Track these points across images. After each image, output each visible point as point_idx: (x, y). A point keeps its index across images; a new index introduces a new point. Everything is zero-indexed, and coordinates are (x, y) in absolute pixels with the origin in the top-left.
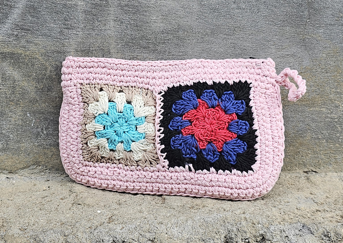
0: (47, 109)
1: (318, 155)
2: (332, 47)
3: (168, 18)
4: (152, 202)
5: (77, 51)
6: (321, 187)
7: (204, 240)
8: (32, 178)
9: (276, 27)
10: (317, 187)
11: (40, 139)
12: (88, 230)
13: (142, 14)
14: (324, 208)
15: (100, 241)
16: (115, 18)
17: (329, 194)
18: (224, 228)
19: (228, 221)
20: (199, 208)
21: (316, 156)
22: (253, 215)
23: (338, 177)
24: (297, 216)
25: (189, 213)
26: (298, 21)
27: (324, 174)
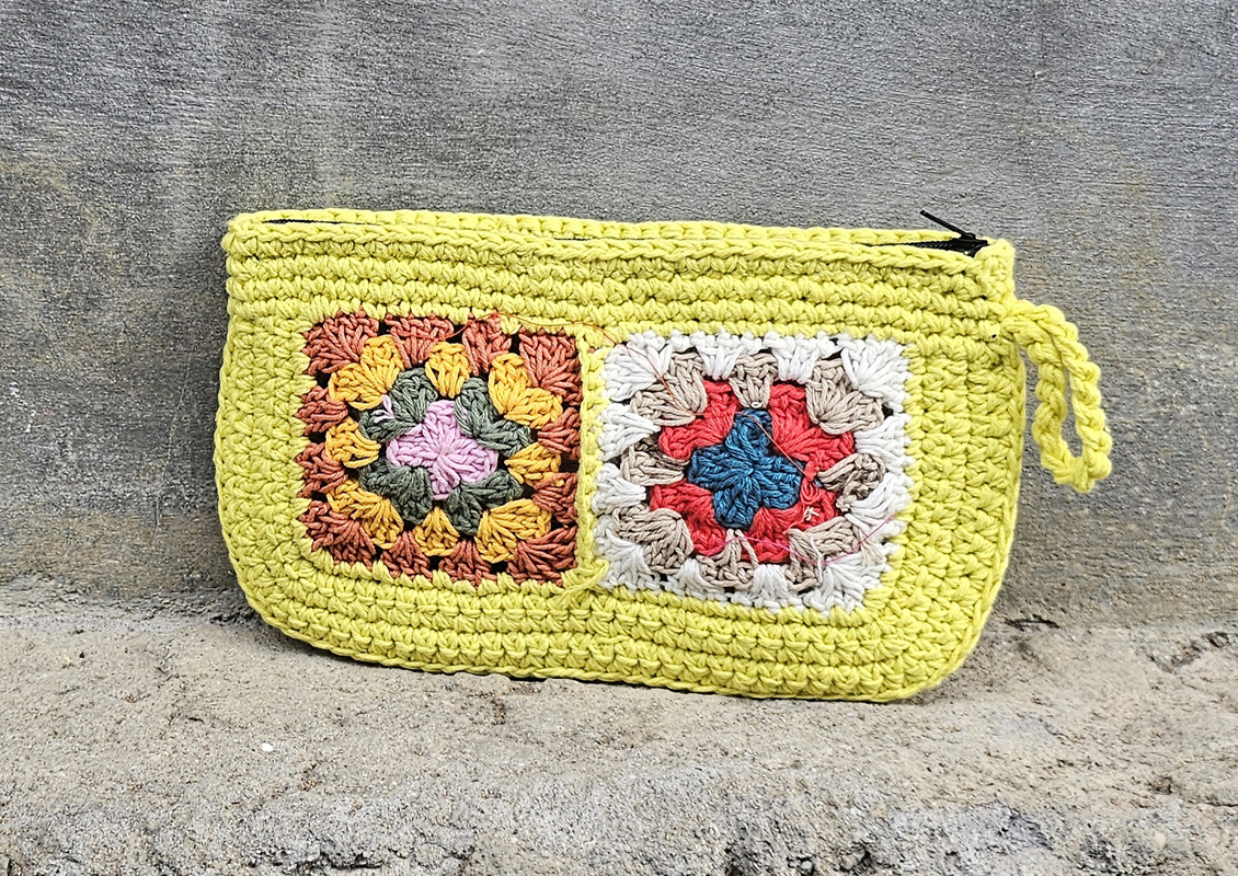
0: (82, 374)
1: (1062, 562)
2: (1123, 169)
3: (528, 50)
4: (458, 719)
5: (197, 166)
6: (1072, 679)
7: (650, 861)
8: (19, 623)
9: (922, 94)
10: (1057, 676)
11: (54, 479)
12: (229, 814)
13: (436, 35)
14: (1087, 754)
15: (274, 854)
16: (339, 50)
17: (1100, 703)
18: (723, 818)
19: (739, 792)
20: (632, 742)
21: (1054, 564)
22: (830, 773)
23: (1132, 643)
24: (990, 780)
25: (596, 760)
26: (1003, 74)
27: (1081, 631)
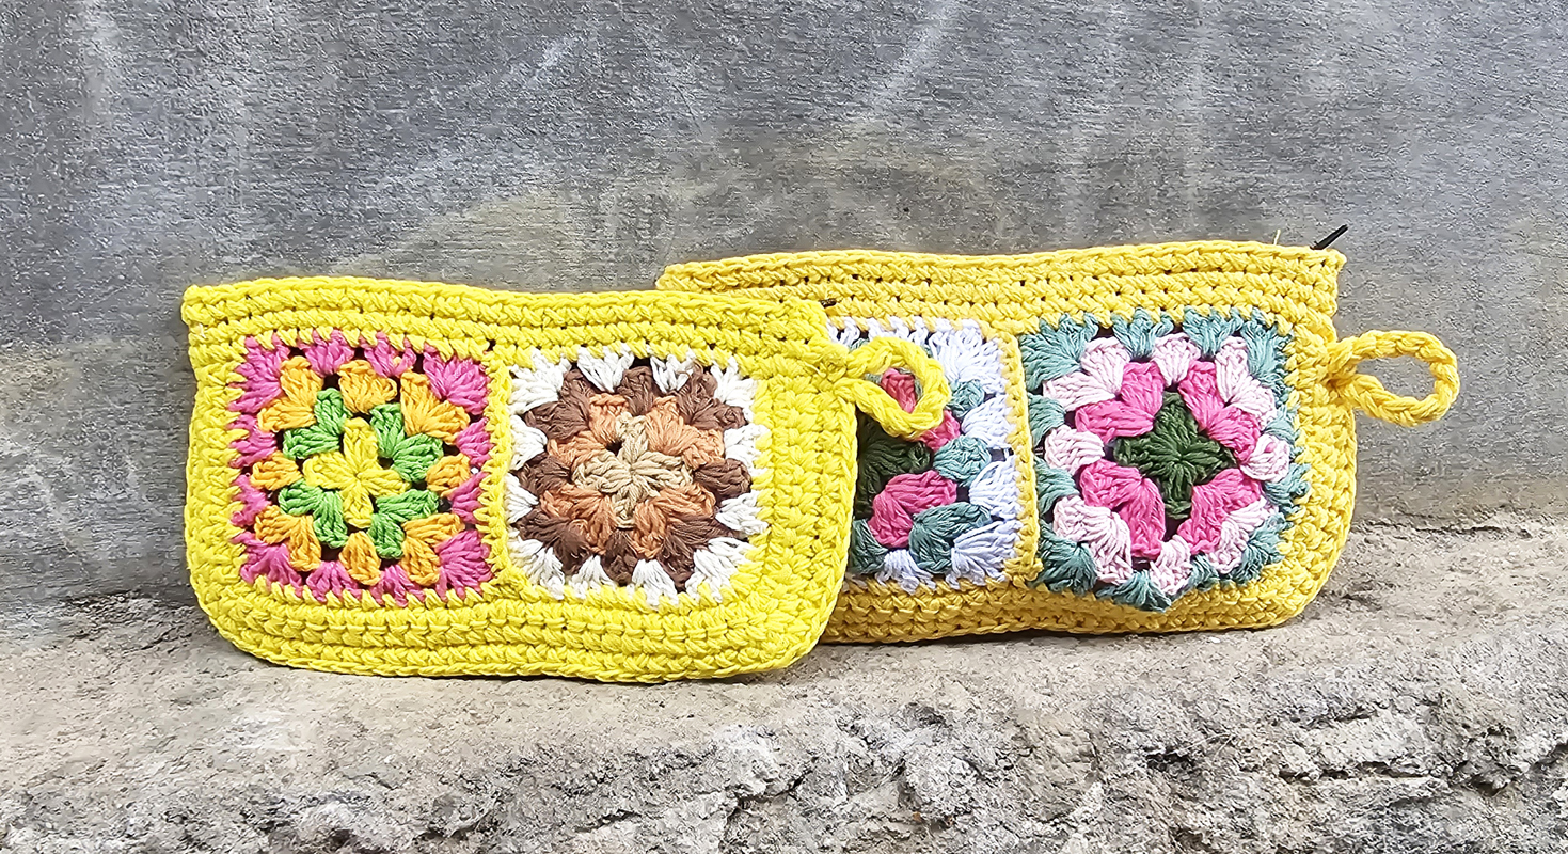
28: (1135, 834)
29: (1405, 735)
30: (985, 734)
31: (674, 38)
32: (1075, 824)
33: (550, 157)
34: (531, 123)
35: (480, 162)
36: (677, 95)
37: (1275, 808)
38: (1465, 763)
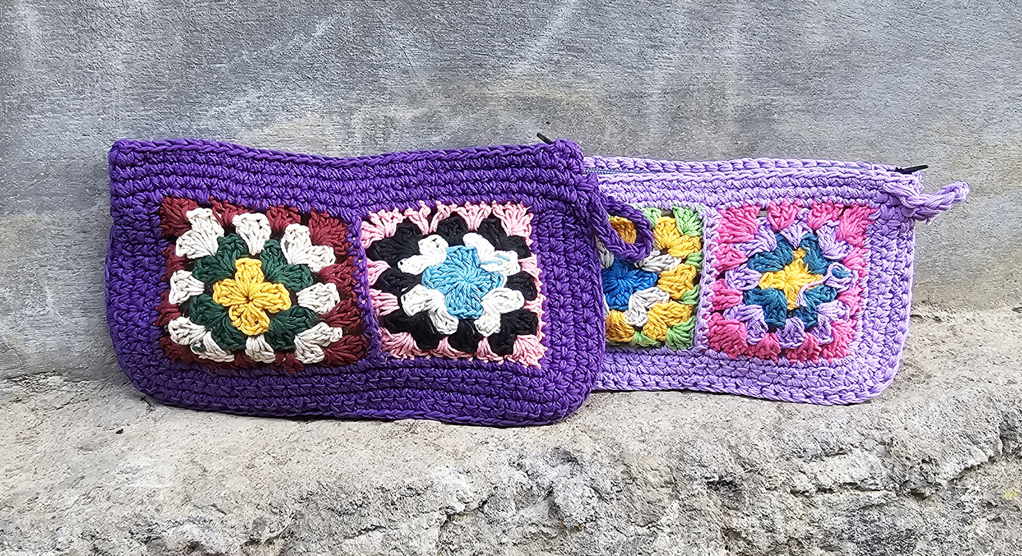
28: (700, 533)
29: (869, 465)
30: (604, 470)
31: (400, 16)
32: (662, 528)
33: (320, 93)
34: (308, 71)
35: (275, 96)
36: (401, 53)
37: (788, 513)
38: (907, 481)
